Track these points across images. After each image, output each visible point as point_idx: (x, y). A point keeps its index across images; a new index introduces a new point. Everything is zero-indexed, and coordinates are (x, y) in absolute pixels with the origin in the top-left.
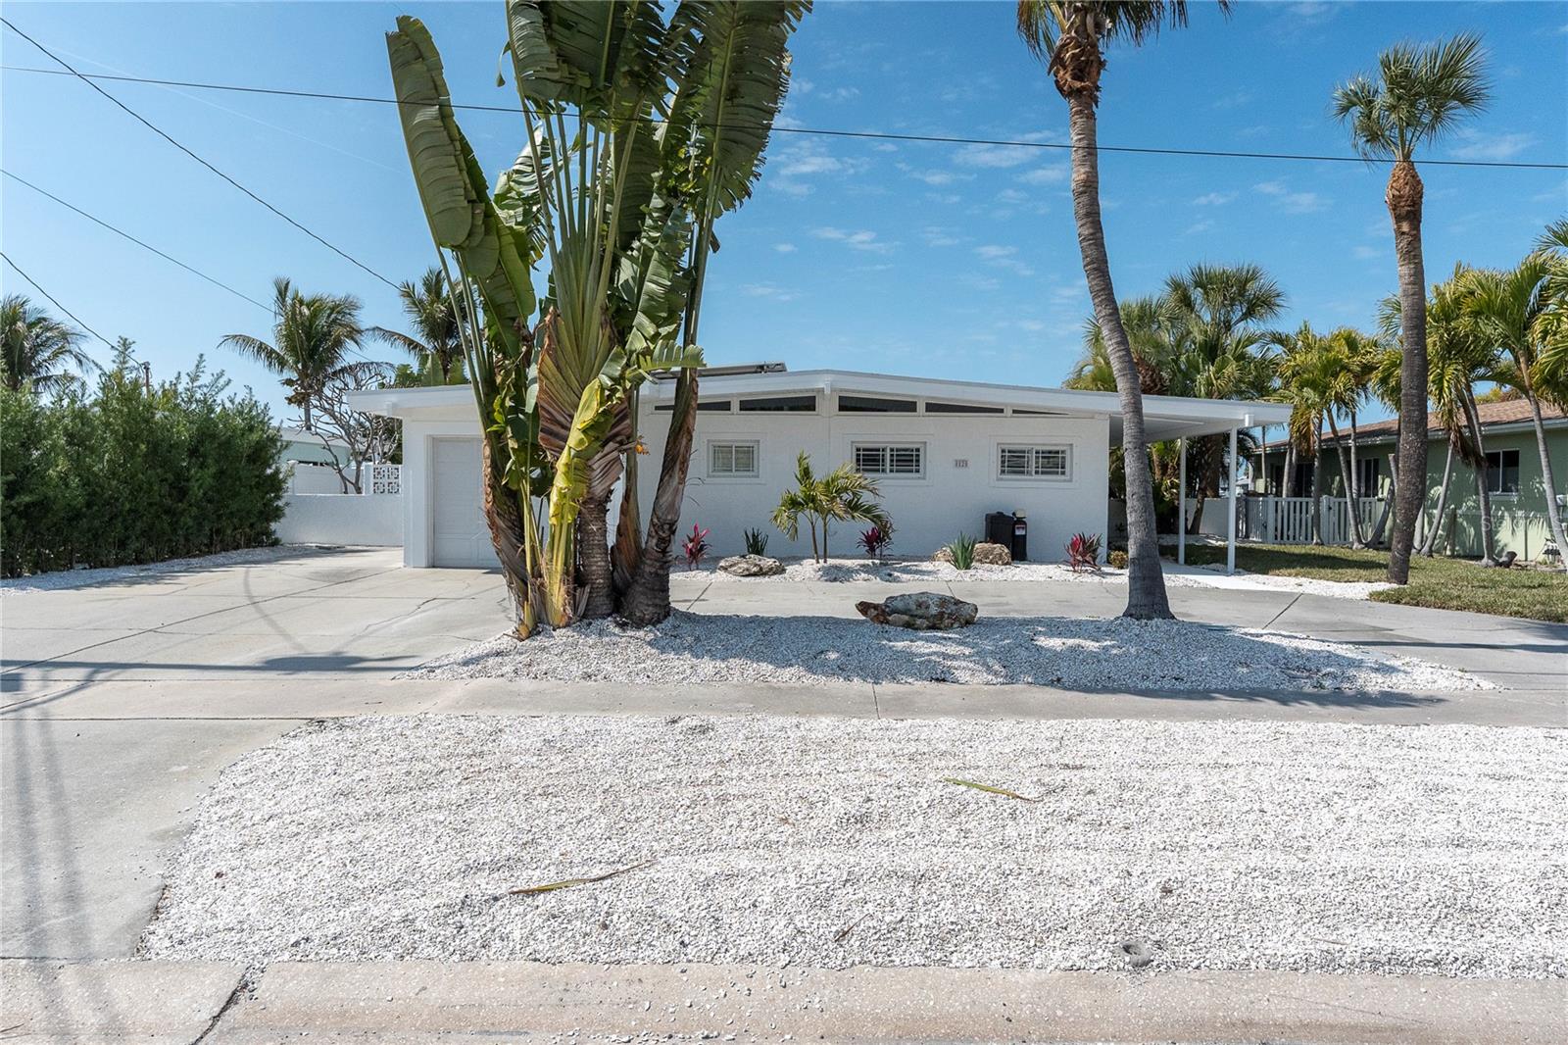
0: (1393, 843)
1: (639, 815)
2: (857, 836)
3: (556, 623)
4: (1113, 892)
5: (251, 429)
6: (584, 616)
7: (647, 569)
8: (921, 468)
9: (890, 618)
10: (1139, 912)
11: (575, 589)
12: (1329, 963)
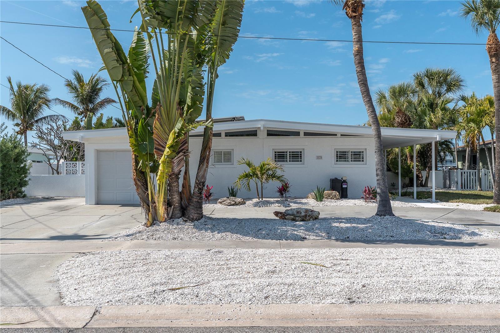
0: (438, 275)
1: (202, 272)
2: (272, 276)
3: (161, 220)
4: (347, 287)
5: (15, 147)
6: (171, 218)
7: (195, 200)
8: (302, 160)
9: (286, 217)
10: (354, 291)
11: (168, 207)
12: (406, 301)
